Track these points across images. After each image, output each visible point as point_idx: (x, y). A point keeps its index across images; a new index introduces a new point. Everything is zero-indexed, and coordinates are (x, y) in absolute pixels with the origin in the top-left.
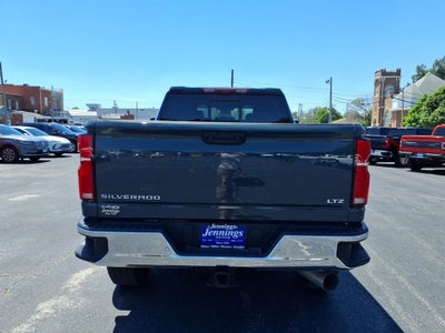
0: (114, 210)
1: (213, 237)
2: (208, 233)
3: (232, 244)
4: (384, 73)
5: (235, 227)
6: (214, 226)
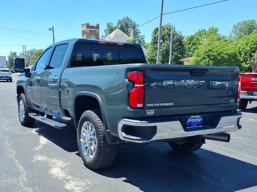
0: (151, 113)
1: (191, 122)
2: (189, 121)
3: (198, 125)
4: (88, 26)
5: (200, 116)
6: (192, 117)
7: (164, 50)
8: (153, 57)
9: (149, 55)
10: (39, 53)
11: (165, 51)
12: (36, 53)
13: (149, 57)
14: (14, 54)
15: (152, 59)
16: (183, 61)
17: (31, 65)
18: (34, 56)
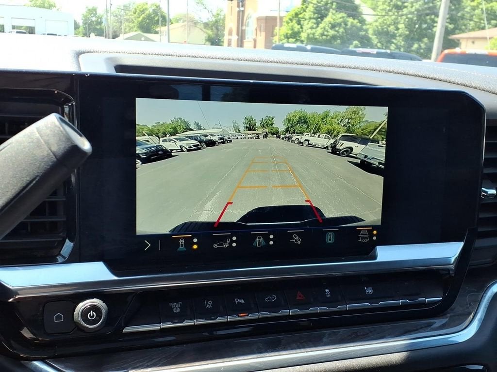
7: (413, 12)
8: (385, 26)
9: (376, 21)
10: (142, 9)
11: (416, 13)
12: (136, 10)
13: (377, 26)
14: (92, 10)
15: (383, 29)
16: (459, 40)
17: (124, 34)
18: (131, 15)
